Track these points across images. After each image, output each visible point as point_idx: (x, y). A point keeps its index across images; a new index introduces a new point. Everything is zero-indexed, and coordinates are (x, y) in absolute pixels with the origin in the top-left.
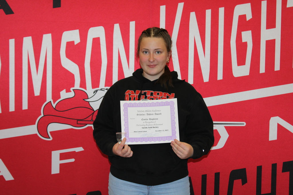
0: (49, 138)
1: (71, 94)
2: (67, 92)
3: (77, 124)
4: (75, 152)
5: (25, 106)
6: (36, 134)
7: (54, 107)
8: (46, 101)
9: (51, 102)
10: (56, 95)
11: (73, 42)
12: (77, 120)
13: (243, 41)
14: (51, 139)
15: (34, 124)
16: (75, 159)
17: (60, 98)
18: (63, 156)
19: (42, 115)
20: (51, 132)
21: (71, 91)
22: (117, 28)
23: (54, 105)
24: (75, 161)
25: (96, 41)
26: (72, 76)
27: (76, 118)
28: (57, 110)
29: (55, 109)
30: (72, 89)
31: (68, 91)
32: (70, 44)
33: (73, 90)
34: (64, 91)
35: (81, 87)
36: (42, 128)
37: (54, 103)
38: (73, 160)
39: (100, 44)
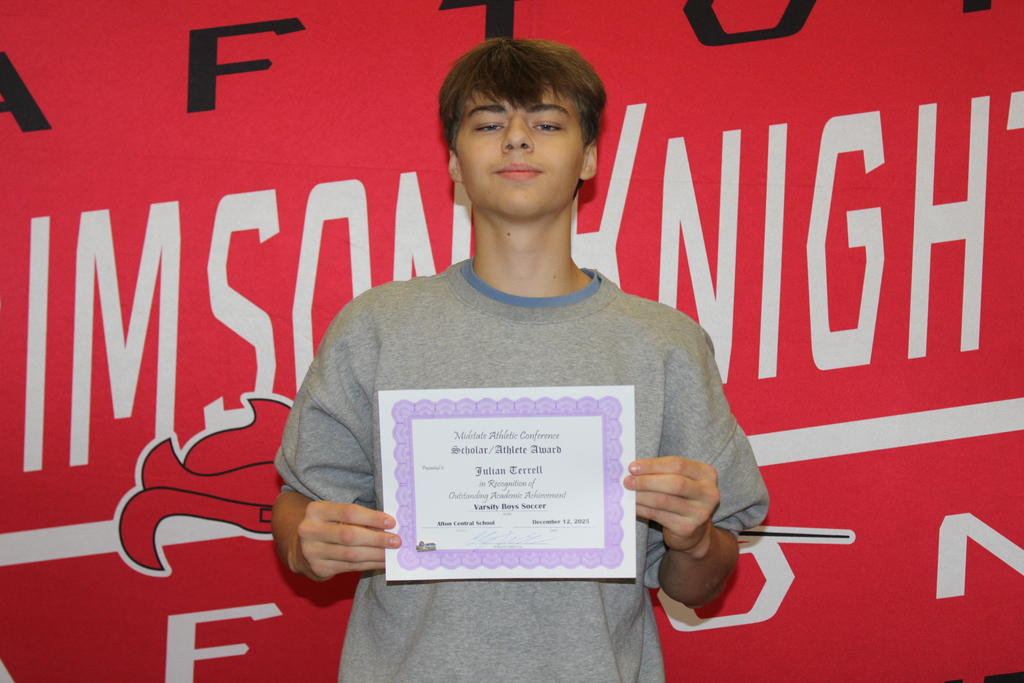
0: (162, 568)
1: (244, 417)
2: (228, 406)
3: (261, 521)
4: (249, 620)
5: (79, 454)
6: (115, 555)
7: (182, 460)
8: (152, 436)
9: (169, 440)
10: (188, 419)
11: (255, 233)
12: (258, 508)
13: (853, 243)
14: (168, 572)
15: (110, 517)
16: (248, 645)
17: (202, 427)
18: (206, 635)
19: (139, 487)
20: (167, 549)
21: (241, 406)
22: (409, 185)
23: (181, 454)
24: (248, 652)
25: (336, 233)
26: (248, 352)
27: (258, 502)
28: (192, 469)
29: (183, 466)
30: (244, 398)
31: (232, 404)
32: (243, 241)
33: (250, 401)
34: (219, 402)
35: (277, 389)
36: (138, 534)
37: (181, 446)
38: (241, 649)
39: (348, 243)
